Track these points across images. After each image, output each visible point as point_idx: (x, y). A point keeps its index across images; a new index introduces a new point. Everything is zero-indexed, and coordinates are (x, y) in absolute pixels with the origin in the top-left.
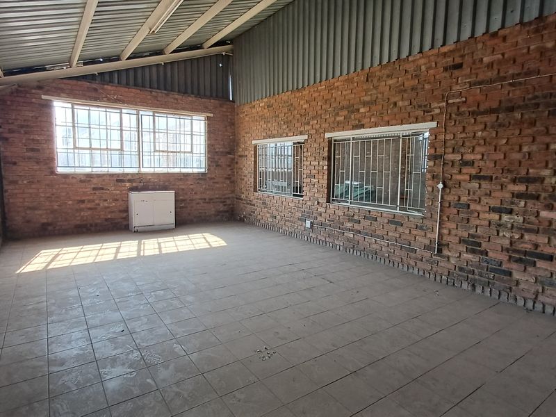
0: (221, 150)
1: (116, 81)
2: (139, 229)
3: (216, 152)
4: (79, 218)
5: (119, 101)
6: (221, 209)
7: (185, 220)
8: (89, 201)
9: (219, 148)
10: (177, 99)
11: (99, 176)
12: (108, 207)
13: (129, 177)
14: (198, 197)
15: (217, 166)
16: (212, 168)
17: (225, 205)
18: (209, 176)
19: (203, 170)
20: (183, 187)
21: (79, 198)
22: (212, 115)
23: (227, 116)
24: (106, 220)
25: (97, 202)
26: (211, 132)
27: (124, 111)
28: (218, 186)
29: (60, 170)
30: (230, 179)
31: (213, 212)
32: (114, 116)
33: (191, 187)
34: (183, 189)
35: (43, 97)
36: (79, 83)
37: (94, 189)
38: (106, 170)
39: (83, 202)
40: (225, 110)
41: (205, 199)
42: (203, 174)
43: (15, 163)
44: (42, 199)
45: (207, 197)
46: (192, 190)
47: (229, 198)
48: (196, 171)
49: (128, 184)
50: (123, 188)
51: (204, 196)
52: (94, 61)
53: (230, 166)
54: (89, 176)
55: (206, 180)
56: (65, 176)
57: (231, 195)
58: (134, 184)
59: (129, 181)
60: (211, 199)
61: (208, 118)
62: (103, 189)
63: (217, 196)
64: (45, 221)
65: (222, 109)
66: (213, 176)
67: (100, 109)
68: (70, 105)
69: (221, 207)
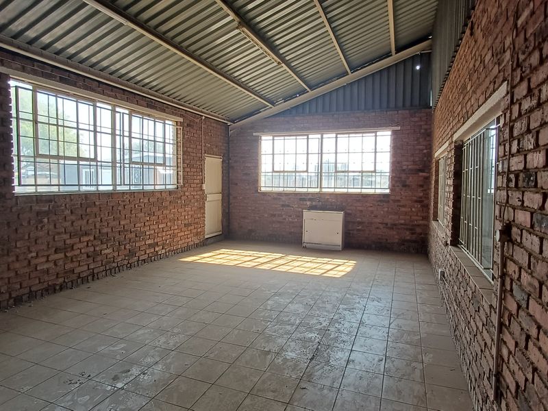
0: (410, 167)
1: (308, 112)
2: (308, 245)
3: (404, 170)
4: (271, 229)
5: (304, 129)
6: (408, 238)
8: (279, 215)
9: (407, 165)
10: (358, 118)
11: (287, 194)
12: (293, 222)
13: (310, 196)
14: (378, 220)
15: (404, 186)
16: (397, 189)
17: (412, 234)
18: (393, 198)
19: (388, 191)
20: (361, 208)
21: (272, 212)
22: (399, 128)
23: (421, 126)
24: (291, 233)
25: (284, 216)
26: (398, 149)
27: (310, 136)
28: (403, 209)
29: (263, 189)
30: (421, 202)
31: (397, 241)
32: (301, 141)
33: (371, 209)
34: (361, 211)
35: (254, 134)
36: (278, 118)
37: (283, 206)
38: (294, 189)
39: (274, 215)
40: (416, 119)
41: (387, 224)
42: (385, 195)
43: (237, 184)
44: (250, 211)
45: (389, 221)
46: (372, 212)
47: (418, 225)
48: (378, 191)
49: (308, 203)
50: (304, 206)
51: (386, 221)
52: (291, 97)
53: (422, 186)
54: (280, 194)
55: (388, 202)
56: (265, 194)
57: (421, 222)
58: (314, 203)
59: (310, 200)
60: (395, 225)
61: (394, 133)
62: (288, 206)
63: (403, 222)
64: (250, 228)
65: (413, 119)
66: (398, 198)
67: (292, 137)
68: (271, 138)
69: (408, 236)
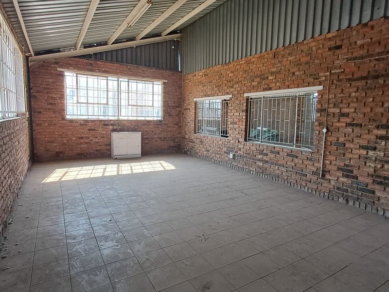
0: (172, 105)
1: (105, 59)
2: (118, 157)
3: (169, 106)
4: (79, 149)
5: (106, 72)
6: (172, 145)
7: (148, 152)
8: (86, 138)
9: (171, 103)
10: (144, 71)
11: (93, 121)
12: (98, 142)
13: (112, 122)
14: (156, 136)
15: (170, 115)
16: (166, 117)
17: (174, 142)
18: (164, 122)
19: (160, 119)
20: (146, 129)
21: (79, 136)
22: (166, 81)
23: (177, 82)
24: (97, 150)
25: (91, 138)
26: (166, 93)
27: (109, 78)
28: (169, 129)
29: (68, 117)
30: (178, 124)
31: (167, 147)
32: (103, 82)
33: (152, 129)
34: (146, 131)
35: (58, 69)
36: (81, 60)
37: (89, 130)
38: (97, 117)
39: (82, 138)
40: (175, 77)
41: (161, 138)
42: (160, 121)
43: (40, 112)
44: (56, 136)
45: (162, 136)
46: (153, 132)
47: (177, 137)
48: (155, 119)
49: (111, 127)
50: (108, 130)
51: (160, 136)
52: (91, 46)
53: (178, 116)
54: (86, 121)
55: (162, 125)
56: (71, 121)
57: (178, 136)
58: (115, 127)
59: (112, 125)
60: (166, 138)
61: (164, 83)
62: (94, 130)
63: (169, 136)
64: (58, 150)
65: (173, 77)
66: (167, 122)
67: (94, 77)
68: (75, 75)
69: (172, 144)
